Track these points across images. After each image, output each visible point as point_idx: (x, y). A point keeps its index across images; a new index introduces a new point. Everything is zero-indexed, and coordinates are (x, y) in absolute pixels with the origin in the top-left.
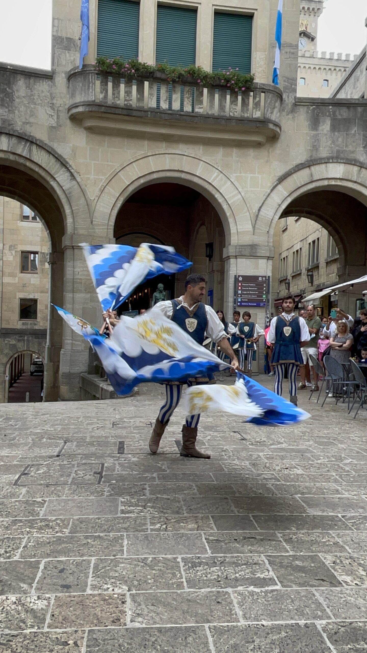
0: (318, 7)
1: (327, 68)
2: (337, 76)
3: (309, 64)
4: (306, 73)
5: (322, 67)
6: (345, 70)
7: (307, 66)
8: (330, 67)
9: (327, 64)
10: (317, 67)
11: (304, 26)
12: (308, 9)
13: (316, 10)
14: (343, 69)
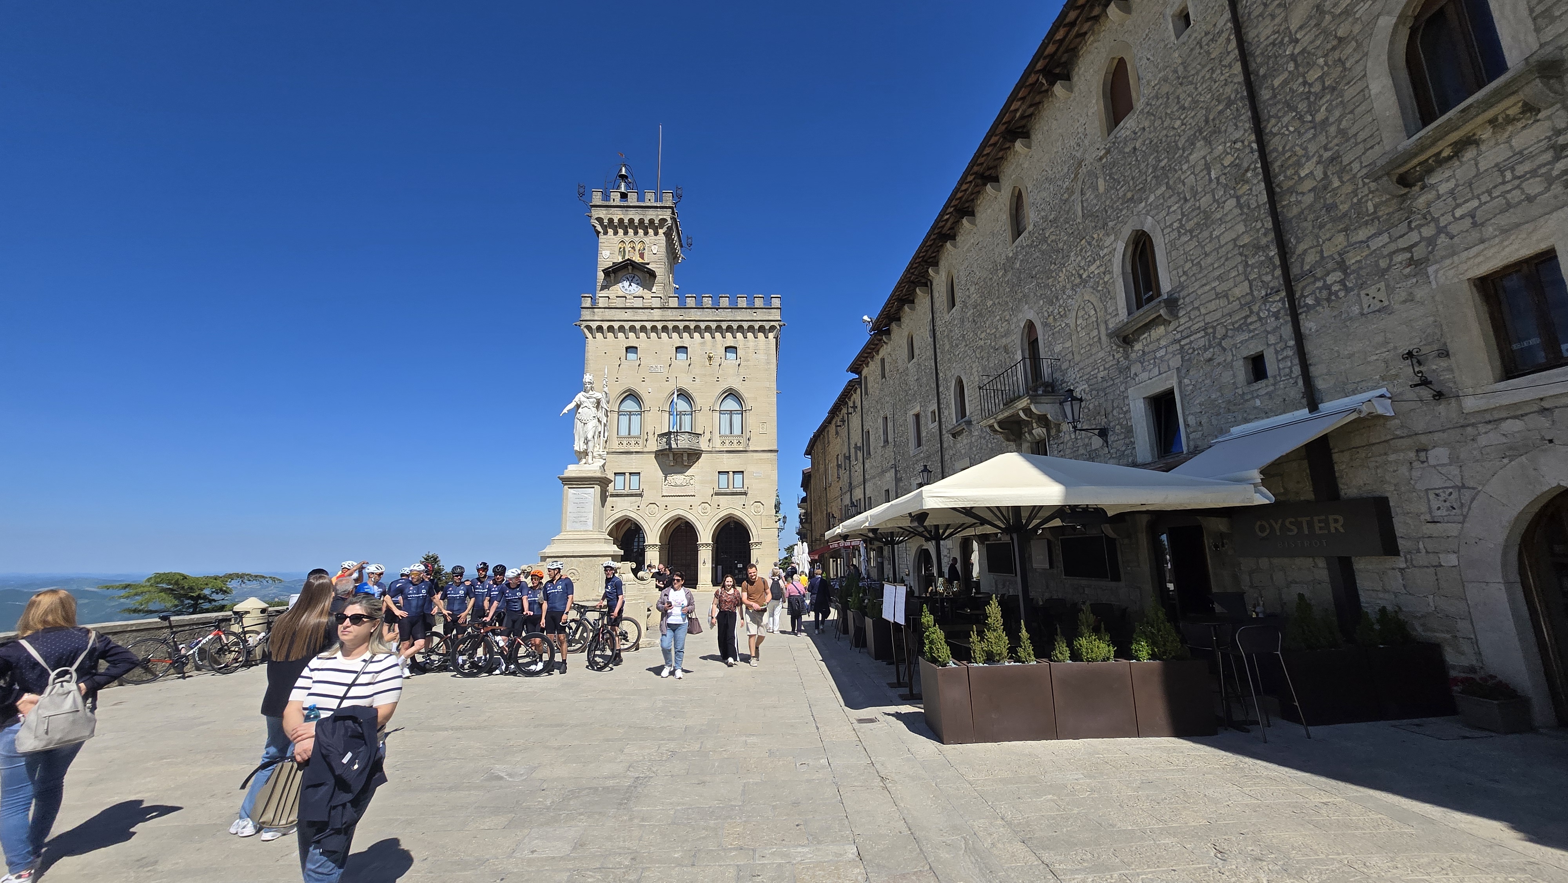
0: (661, 217)
1: (682, 325)
2: (703, 338)
3: (640, 321)
4: (638, 337)
5: (671, 325)
6: (718, 327)
7: (638, 325)
8: (687, 323)
9: (681, 318)
10: (659, 325)
11: (637, 252)
12: (641, 221)
13: (657, 222)
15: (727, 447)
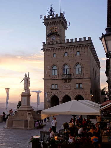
1: (65, 47)
2: (71, 50)
3: (56, 47)
4: (56, 51)
5: (63, 47)
6: (75, 47)
7: (55, 48)
8: (67, 47)
9: (65, 45)
10: (60, 48)
11: (55, 30)
14: (73, 46)
15: (78, 77)
